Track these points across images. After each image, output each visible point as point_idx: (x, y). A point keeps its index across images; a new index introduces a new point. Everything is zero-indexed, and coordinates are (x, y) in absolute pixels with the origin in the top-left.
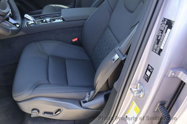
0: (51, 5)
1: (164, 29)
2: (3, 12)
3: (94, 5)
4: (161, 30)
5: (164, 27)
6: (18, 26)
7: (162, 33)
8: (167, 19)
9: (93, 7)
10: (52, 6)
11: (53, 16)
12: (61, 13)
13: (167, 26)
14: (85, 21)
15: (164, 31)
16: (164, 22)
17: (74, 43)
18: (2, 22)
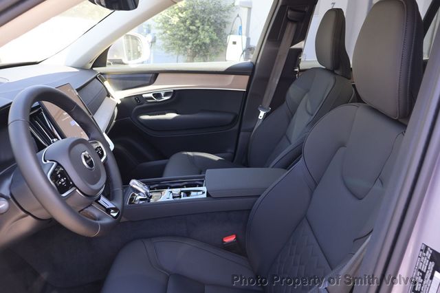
0: (185, 153)
1: (427, 269)
2: (92, 189)
3: (275, 162)
4: (420, 270)
5: (427, 264)
6: (115, 215)
7: (423, 277)
8: (431, 249)
9: (273, 167)
10: (188, 155)
11: (186, 183)
12: (204, 177)
13: (432, 265)
14: (254, 199)
15: (428, 275)
16: (425, 252)
17: (228, 248)
18: (87, 207)
